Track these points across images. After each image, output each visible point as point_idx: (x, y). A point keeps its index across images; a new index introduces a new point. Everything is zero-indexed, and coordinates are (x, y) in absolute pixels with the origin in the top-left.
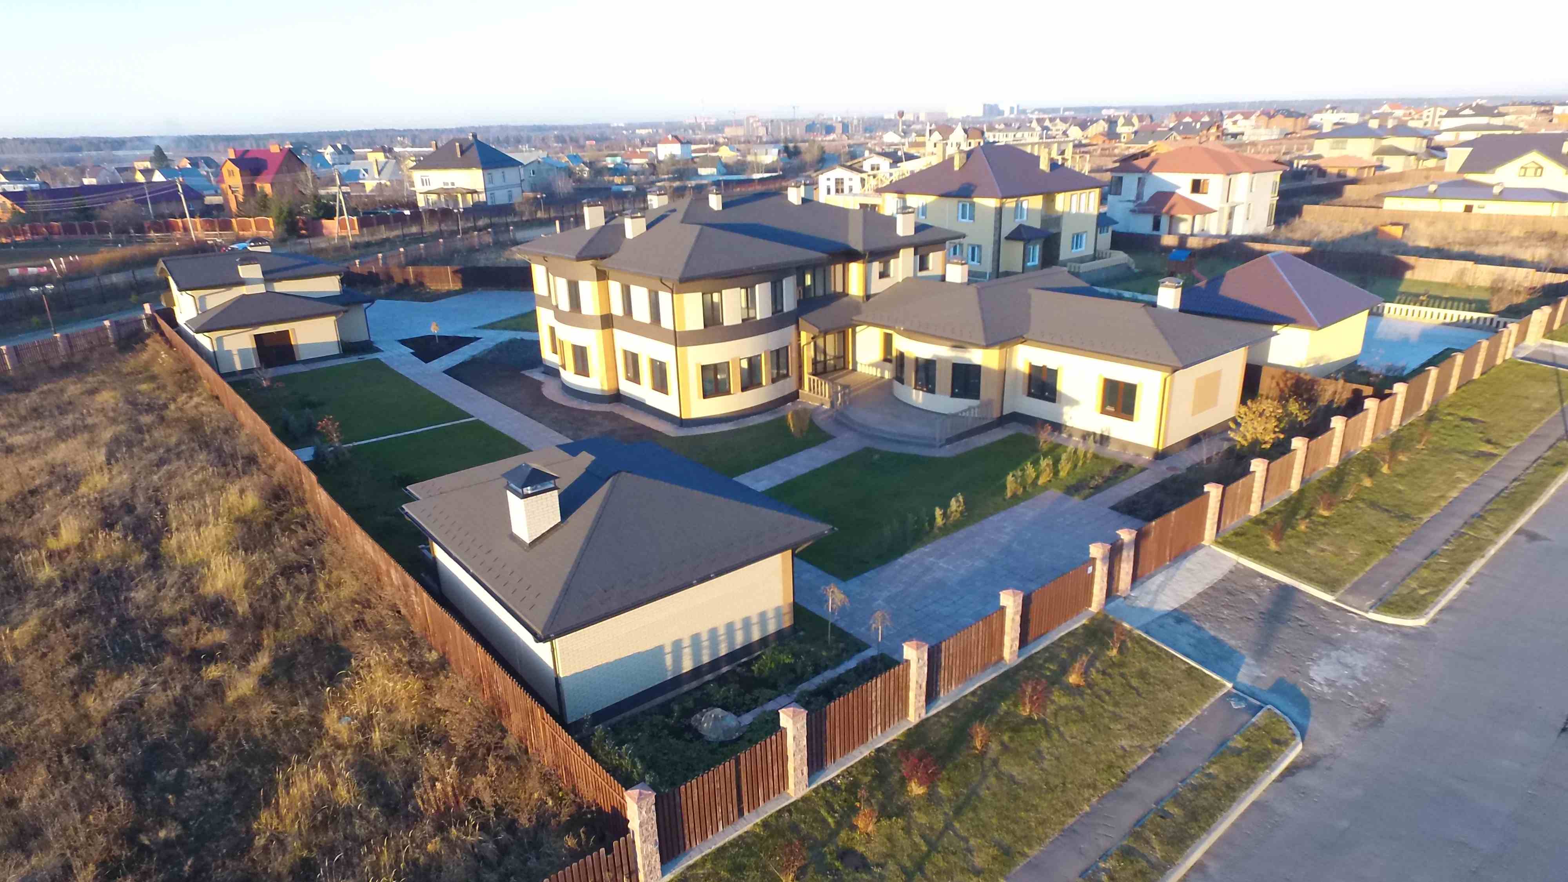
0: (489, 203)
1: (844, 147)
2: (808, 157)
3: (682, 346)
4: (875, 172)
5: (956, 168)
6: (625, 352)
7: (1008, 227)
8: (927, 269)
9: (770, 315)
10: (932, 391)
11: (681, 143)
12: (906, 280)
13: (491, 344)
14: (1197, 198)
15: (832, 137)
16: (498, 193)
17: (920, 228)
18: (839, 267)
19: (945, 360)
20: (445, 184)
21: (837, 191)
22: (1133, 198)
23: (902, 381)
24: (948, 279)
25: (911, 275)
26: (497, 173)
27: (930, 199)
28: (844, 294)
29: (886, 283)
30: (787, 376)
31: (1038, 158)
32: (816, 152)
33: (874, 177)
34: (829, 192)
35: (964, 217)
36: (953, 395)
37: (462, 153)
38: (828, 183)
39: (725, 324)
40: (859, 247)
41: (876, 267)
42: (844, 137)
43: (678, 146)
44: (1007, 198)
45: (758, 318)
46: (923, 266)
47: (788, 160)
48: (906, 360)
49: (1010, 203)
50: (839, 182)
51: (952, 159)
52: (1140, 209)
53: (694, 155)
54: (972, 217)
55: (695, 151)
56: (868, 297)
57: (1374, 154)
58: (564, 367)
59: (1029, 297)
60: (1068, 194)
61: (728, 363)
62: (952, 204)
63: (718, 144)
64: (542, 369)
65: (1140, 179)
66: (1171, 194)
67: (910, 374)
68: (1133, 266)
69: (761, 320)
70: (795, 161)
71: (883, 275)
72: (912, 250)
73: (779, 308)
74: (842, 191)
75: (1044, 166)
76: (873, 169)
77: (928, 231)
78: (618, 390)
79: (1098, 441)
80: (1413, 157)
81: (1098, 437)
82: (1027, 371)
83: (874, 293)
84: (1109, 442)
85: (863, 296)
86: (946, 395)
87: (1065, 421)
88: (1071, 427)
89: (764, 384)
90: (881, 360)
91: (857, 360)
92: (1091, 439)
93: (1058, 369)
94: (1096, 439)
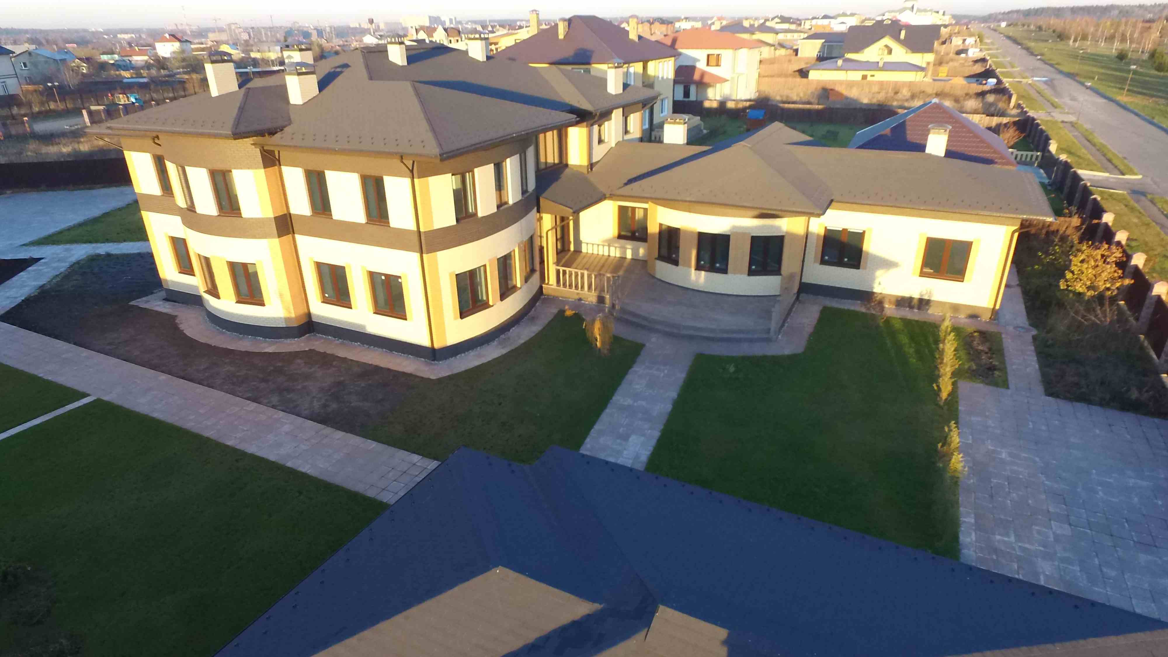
3: (429, 251)
5: (561, 36)
6: (319, 266)
8: (629, 131)
9: (519, 197)
10: (721, 270)
11: (180, 41)
12: (617, 145)
13: (63, 267)
14: (712, 70)
19: (740, 233)
24: (667, 141)
25: (619, 138)
28: (563, 165)
29: (603, 150)
30: (534, 270)
31: (628, 31)
36: (751, 273)
39: (479, 216)
40: (587, 107)
41: (595, 130)
43: (178, 43)
44: (625, 63)
46: (626, 128)
48: (682, 236)
49: (624, 69)
51: (555, 27)
55: (195, 50)
56: (591, 165)
58: (214, 292)
60: (652, 62)
61: (484, 266)
64: (163, 294)
66: (693, 68)
67: (691, 254)
69: (515, 204)
71: (601, 139)
72: (620, 111)
73: (525, 186)
75: (633, 37)
77: (630, 90)
78: (309, 315)
79: (916, 306)
80: (773, 48)
81: (915, 302)
82: (822, 232)
83: (597, 160)
84: (930, 306)
85: (588, 166)
86: (741, 274)
87: (873, 288)
88: (881, 293)
89: (519, 285)
90: (614, 238)
91: (581, 239)
92: (907, 305)
93: (864, 232)
94: (913, 304)
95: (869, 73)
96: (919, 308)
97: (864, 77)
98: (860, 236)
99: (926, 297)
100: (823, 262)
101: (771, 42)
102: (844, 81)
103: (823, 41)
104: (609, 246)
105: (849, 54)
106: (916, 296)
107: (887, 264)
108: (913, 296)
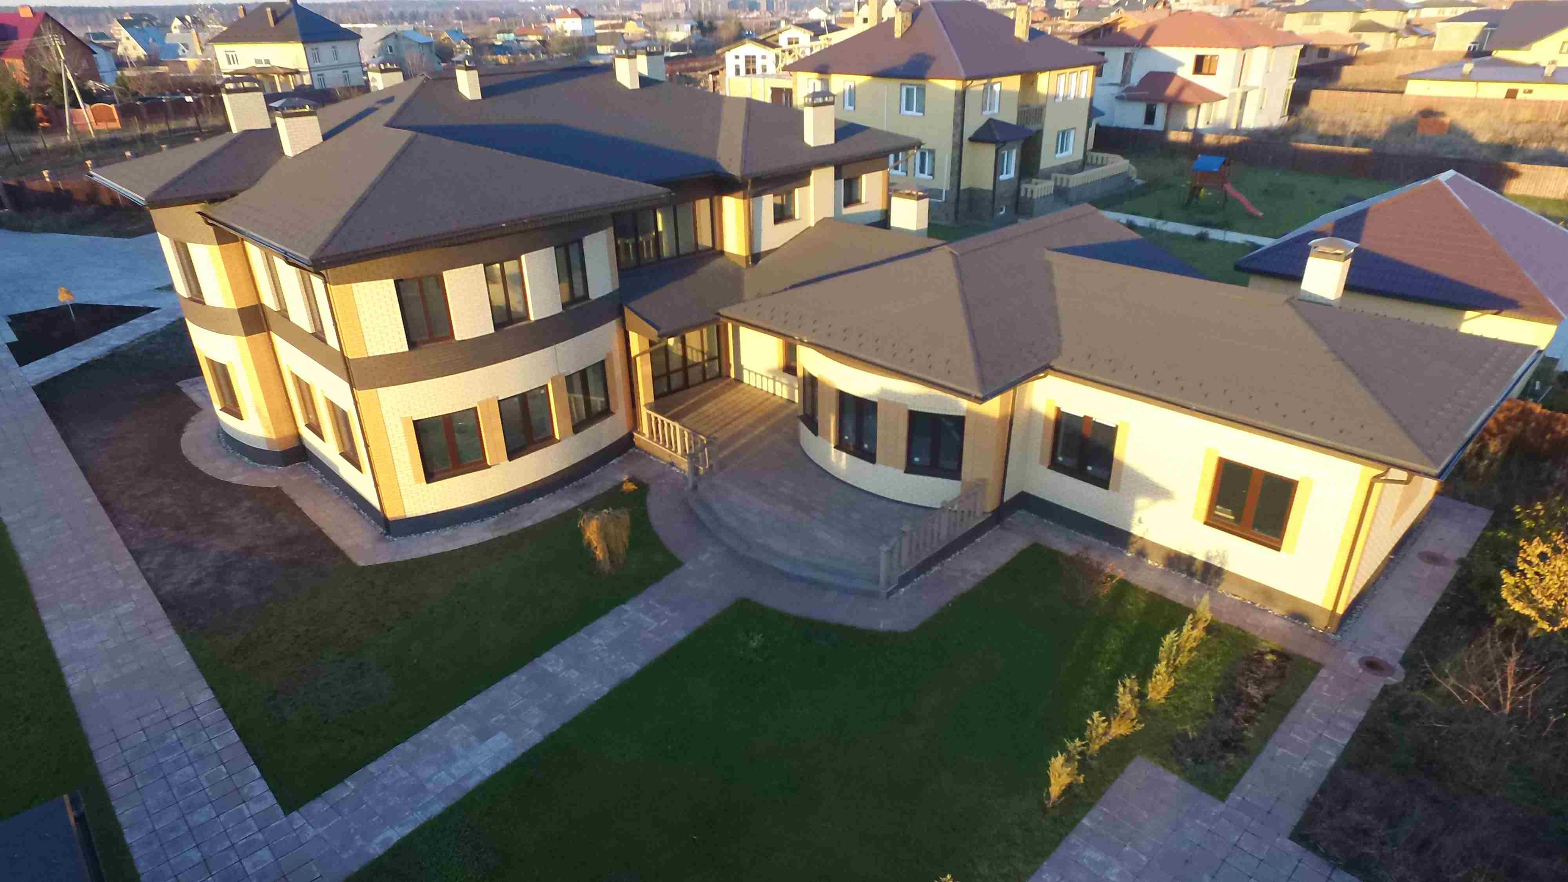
0: (317, 86)
1: (766, 24)
2: (724, 34)
3: (363, 387)
4: (791, 47)
5: (898, 34)
6: (295, 378)
7: (973, 123)
8: (858, 202)
9: (559, 310)
10: (870, 457)
11: (582, 16)
12: (823, 223)
13: (165, 321)
14: (1200, 80)
15: (755, 14)
16: (328, 74)
17: (844, 131)
18: (703, 205)
19: (894, 403)
20: (258, 61)
21: (748, 72)
22: (1118, 79)
23: (814, 427)
24: (894, 222)
25: (829, 212)
26: (325, 49)
27: (860, 80)
28: (716, 252)
29: (786, 232)
30: (607, 412)
31: (1012, 22)
32: (733, 29)
33: (790, 52)
34: (738, 72)
35: (909, 107)
36: (911, 468)
37: (276, 21)
38: (737, 62)
39: (458, 337)
40: (734, 168)
41: (768, 201)
42: (768, 14)
43: (579, 20)
44: (973, 78)
45: (532, 318)
46: (850, 197)
47: (700, 37)
48: (819, 390)
49: (977, 86)
50: (750, 60)
51: (891, 21)
52: (1128, 95)
53: (598, 31)
54: (921, 109)
55: (601, 28)
56: (755, 257)
57: (1351, 31)
59: (1048, 269)
60: (1054, 73)
61: (475, 409)
62: (893, 89)
63: (626, 19)
65: (1127, 56)
66: (1170, 76)
67: (830, 421)
68: (1134, 176)
69: (537, 321)
70: (709, 39)
71: (782, 214)
72: (830, 171)
73: (579, 292)
74: (754, 71)
75: (1021, 32)
76: (790, 43)
77: (858, 137)
78: (298, 437)
79: (1199, 573)
80: (1393, 34)
81: (1197, 567)
82: (1052, 415)
83: (767, 249)
84: (1223, 580)
85: (747, 257)
86: (896, 467)
87: (1130, 525)
88: (1141, 538)
89: (557, 437)
90: (779, 369)
91: (742, 363)
92: (1184, 567)
93: (1117, 427)
94: (1194, 568)
95: (1521, 87)
96: (1204, 580)
97: (1512, 94)
98: (1111, 432)
99: (1216, 563)
100: (1054, 465)
101: (1391, 24)
102: (1467, 99)
103: (1486, 23)
104: (774, 379)
105: (1500, 52)
106: (1200, 556)
107: (1157, 492)
108: (1194, 556)
